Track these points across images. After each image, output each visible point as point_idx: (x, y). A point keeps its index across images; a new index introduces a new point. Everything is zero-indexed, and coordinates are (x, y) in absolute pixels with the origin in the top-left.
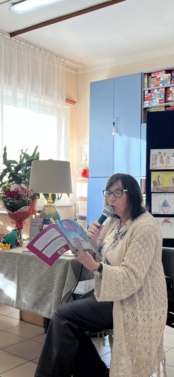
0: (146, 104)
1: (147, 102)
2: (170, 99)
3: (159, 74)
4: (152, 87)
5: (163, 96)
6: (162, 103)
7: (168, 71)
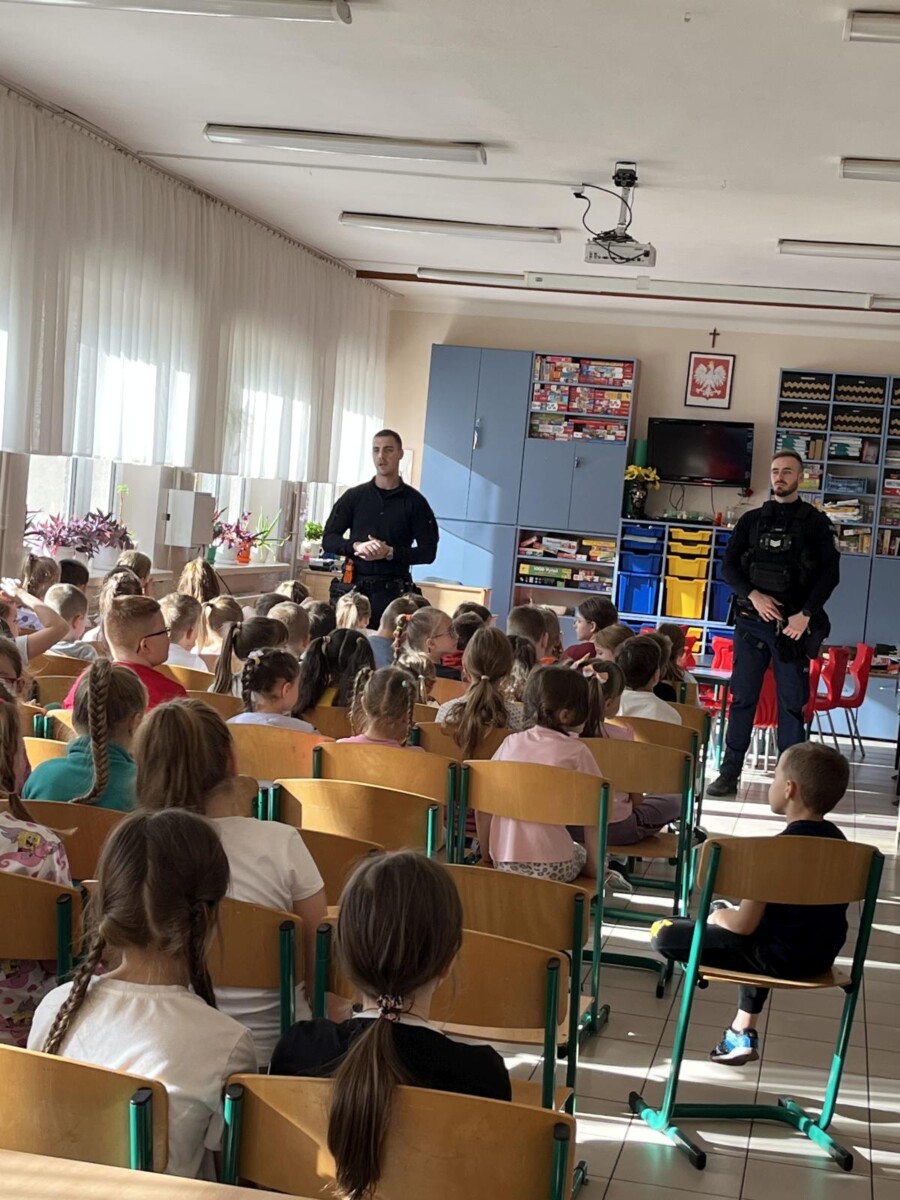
0: (536, 406)
1: (538, 403)
2: (575, 405)
3: (560, 360)
4: (547, 378)
5: (566, 399)
6: (563, 410)
7: (576, 360)
